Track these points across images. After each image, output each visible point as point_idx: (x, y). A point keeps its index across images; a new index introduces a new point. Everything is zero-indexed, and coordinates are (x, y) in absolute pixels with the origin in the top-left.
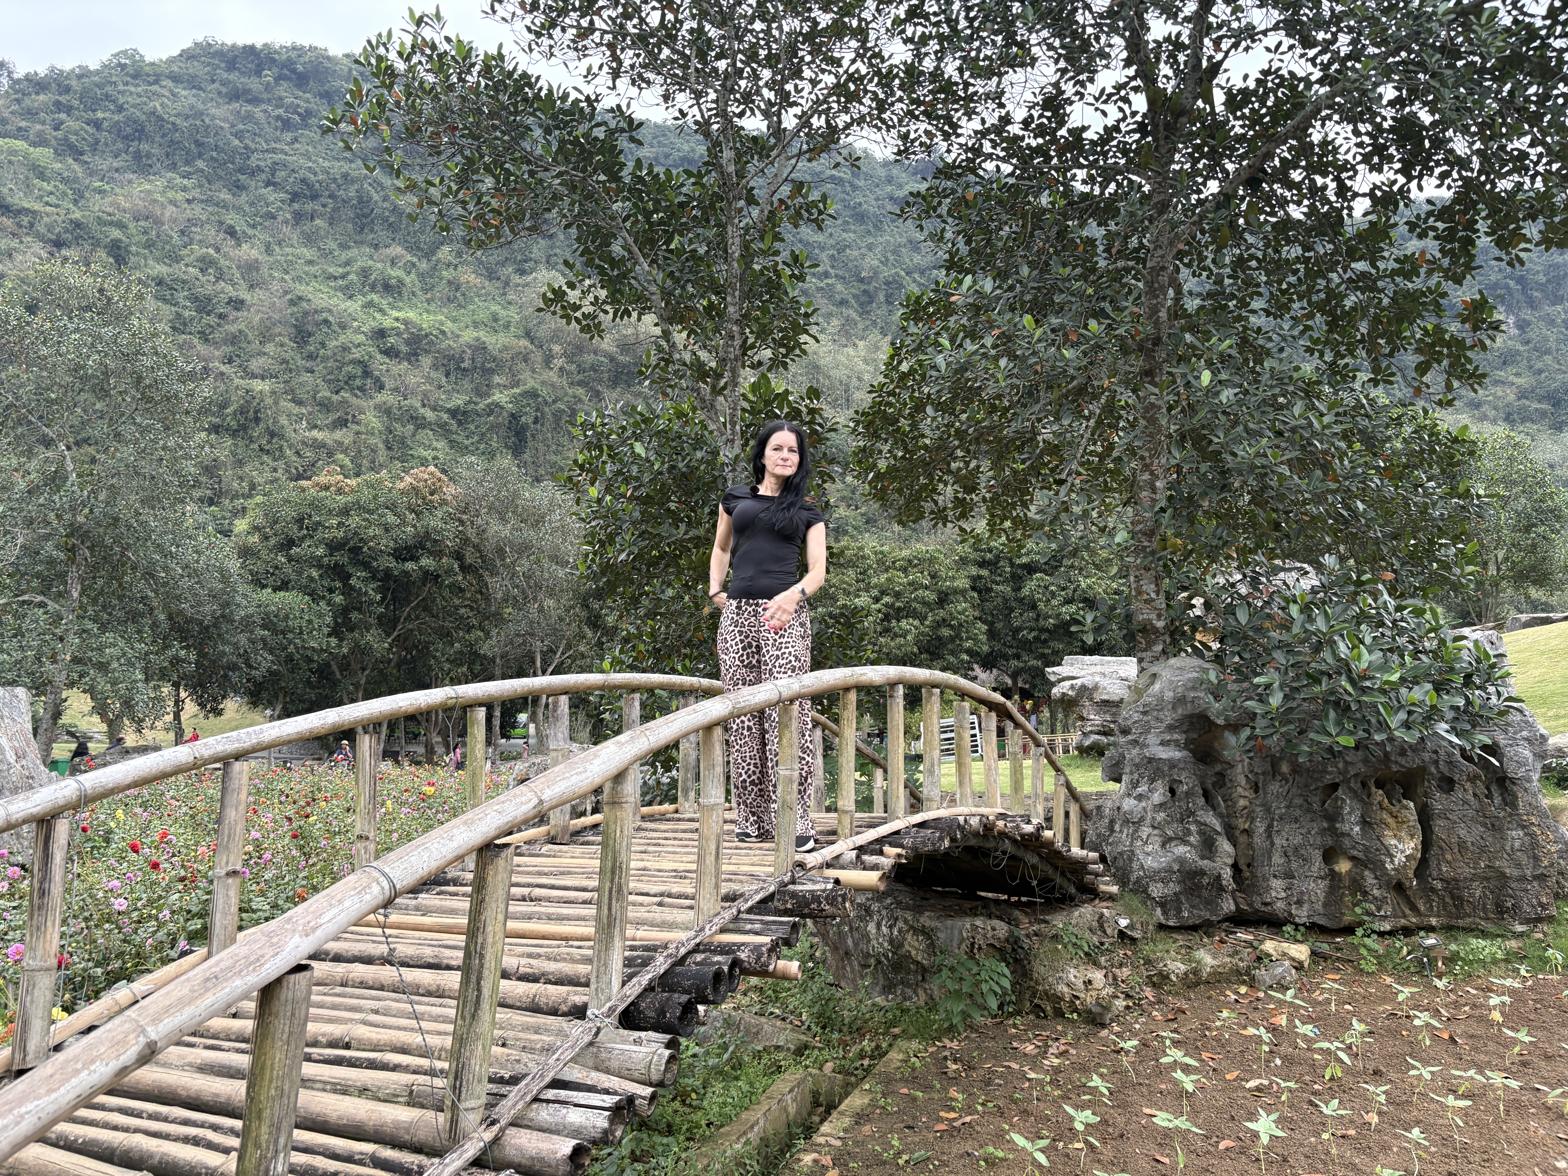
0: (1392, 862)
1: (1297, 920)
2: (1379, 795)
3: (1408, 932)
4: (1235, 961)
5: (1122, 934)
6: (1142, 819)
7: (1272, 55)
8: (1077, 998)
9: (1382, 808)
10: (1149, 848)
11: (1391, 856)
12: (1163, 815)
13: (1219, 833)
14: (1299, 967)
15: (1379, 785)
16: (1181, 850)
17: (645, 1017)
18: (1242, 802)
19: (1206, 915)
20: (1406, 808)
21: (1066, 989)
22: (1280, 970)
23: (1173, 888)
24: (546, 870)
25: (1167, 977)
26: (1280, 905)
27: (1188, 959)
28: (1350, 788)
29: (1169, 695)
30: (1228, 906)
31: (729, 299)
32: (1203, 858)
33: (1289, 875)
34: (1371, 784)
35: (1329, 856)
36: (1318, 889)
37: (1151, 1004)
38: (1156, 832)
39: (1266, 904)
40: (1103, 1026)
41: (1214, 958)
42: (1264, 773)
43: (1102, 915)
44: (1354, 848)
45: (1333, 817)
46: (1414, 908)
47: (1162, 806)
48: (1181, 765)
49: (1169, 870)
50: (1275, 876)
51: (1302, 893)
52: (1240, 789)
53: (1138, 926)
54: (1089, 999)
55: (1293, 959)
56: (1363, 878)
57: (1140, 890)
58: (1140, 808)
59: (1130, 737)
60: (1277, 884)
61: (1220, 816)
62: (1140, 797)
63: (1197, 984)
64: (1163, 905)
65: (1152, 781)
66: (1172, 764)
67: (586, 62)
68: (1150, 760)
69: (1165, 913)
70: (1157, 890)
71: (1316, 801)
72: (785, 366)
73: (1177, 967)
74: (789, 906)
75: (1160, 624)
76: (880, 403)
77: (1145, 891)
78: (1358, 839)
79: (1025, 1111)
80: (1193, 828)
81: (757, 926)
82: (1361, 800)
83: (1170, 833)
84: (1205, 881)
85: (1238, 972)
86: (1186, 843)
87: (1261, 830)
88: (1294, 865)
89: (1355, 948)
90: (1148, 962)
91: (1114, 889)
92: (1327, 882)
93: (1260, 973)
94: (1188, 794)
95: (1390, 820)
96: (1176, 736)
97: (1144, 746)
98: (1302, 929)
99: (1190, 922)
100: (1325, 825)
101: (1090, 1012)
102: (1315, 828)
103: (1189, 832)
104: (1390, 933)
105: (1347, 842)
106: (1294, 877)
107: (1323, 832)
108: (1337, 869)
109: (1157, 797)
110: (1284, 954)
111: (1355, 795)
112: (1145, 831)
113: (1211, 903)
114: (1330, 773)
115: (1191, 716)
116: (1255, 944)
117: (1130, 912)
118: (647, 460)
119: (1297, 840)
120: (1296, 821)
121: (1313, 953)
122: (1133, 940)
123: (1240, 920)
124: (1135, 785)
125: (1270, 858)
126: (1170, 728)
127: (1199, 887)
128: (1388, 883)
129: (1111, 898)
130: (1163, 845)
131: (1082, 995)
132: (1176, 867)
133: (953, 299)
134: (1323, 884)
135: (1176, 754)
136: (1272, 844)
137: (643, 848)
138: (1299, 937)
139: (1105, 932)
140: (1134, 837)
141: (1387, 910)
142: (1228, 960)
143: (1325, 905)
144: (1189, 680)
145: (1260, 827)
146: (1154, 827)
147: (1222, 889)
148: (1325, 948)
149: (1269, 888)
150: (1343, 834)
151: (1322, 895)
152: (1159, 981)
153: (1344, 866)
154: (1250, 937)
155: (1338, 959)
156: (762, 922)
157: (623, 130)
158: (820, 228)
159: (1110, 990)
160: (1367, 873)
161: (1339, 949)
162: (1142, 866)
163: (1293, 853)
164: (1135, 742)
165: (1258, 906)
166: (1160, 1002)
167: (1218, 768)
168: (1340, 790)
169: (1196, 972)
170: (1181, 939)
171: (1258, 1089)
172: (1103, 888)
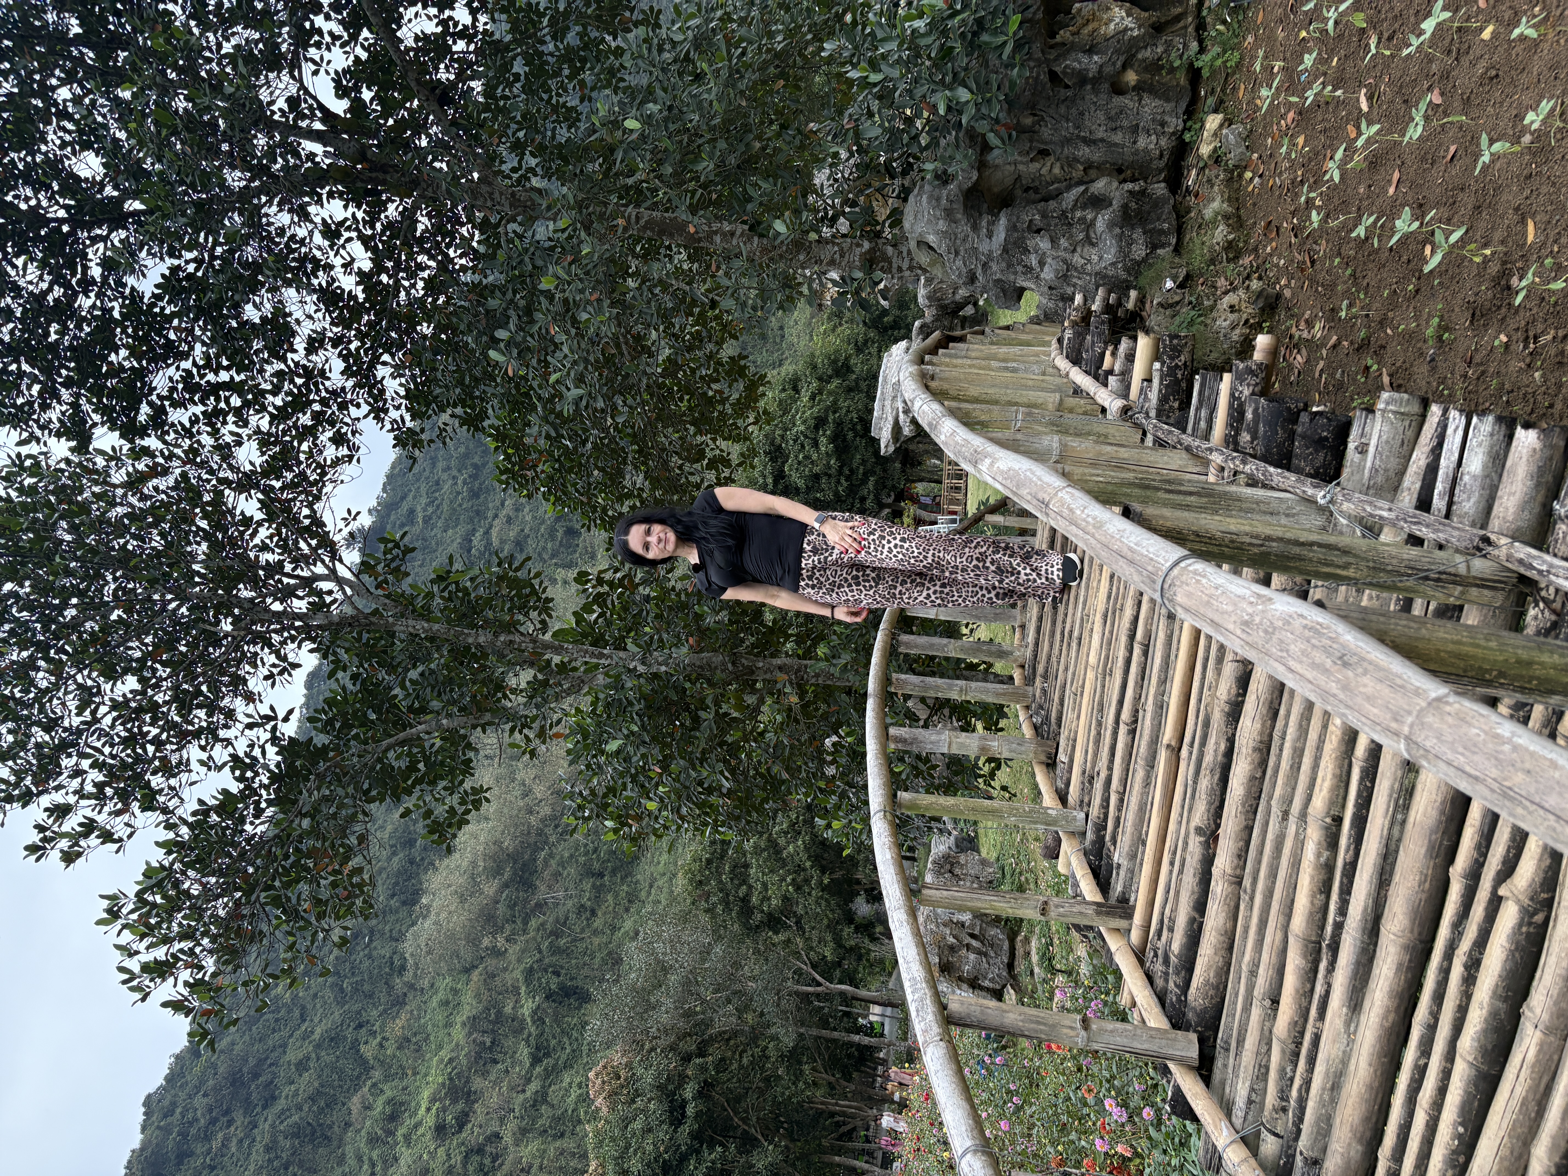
0: (1132, 29)
1: (1180, 128)
2: (1064, 35)
3: (1201, 27)
4: (1218, 182)
5: (1181, 286)
6: (1065, 261)
7: (322, 71)
8: (1247, 321)
9: (1078, 33)
10: (1095, 258)
11: (1126, 29)
12: (1062, 241)
13: (1086, 190)
14: (1228, 122)
15: (1053, 35)
16: (1101, 224)
17: (1324, 466)
18: (1057, 170)
19: (1168, 208)
20: (1080, 10)
21: (1237, 331)
22: (1231, 137)
23: (1138, 234)
24: (1093, 732)
25: (1230, 243)
26: (1163, 142)
27: (1214, 222)
28: (1056, 59)
29: (942, 225)
30: (1160, 189)
31: (470, 640)
32: (1111, 204)
33: (1135, 129)
34: (1053, 42)
35: (1118, 89)
36: (1151, 106)
37: (1257, 257)
38: (1079, 249)
39: (1161, 156)
40: (1279, 296)
41: (1213, 200)
42: (1031, 141)
43: (1160, 304)
44: (1114, 64)
45: (1082, 79)
46: (1178, 18)
47: (1054, 241)
48: (1014, 219)
49: (1120, 237)
50: (1135, 142)
51: (1153, 120)
52: (1044, 171)
53: (1174, 271)
54: (1249, 311)
55: (1221, 126)
56: (1144, 60)
57: (1136, 268)
58: (1054, 263)
59: (979, 271)
60: (1142, 142)
61: (1069, 188)
62: (1042, 264)
63: (1239, 217)
64: (1154, 247)
65: (1026, 251)
66: (1012, 228)
67: (195, 766)
68: (1005, 250)
69: (1163, 246)
70: (1139, 251)
71: (1063, 93)
72: (549, 600)
73: (1221, 233)
74: (1176, 405)
75: (866, 245)
76: (602, 519)
77: (1138, 264)
78: (1105, 58)
79: (1381, 323)
80: (1078, 214)
81: (1203, 413)
82: (1068, 51)
83: (1081, 236)
84: (1133, 205)
85: (1229, 181)
86: (1092, 223)
87: (1087, 150)
88: (1125, 123)
89: (1214, 72)
90: (1212, 261)
91: (1133, 294)
92: (1145, 95)
93: (1232, 159)
94: (1044, 216)
95: (1090, 27)
96: (984, 223)
97: (989, 256)
98: (1189, 124)
99: (1174, 223)
100: (1089, 87)
101: (1262, 310)
102: (1090, 97)
103: (1082, 220)
104: (1201, 42)
105: (1108, 69)
106: (1137, 125)
107: (1096, 91)
108: (1133, 83)
109: (1044, 244)
110: (1215, 134)
111: (1063, 56)
112: (1077, 260)
113: (1157, 204)
114: (1038, 74)
115: (965, 206)
116: (1201, 164)
117: (1161, 280)
118: (627, 737)
119: (1101, 116)
120: (1082, 114)
121: (1216, 111)
122: (1188, 277)
123: (1175, 180)
124: (1029, 269)
125: (1116, 145)
126: (975, 228)
127: (1139, 212)
128: (1152, 37)
129: (1141, 300)
130: (1093, 245)
131: (1245, 316)
132: (1117, 230)
133: (510, 373)
134: (1146, 100)
135: (1003, 221)
136: (1102, 140)
137: (1074, 645)
138: (1198, 126)
139: (1177, 303)
140: (1082, 271)
141: (1178, 41)
142: (1216, 188)
143: (1168, 100)
144: (929, 203)
145: (1084, 152)
146: (1074, 251)
147: (1143, 192)
148: (1211, 101)
149: (1146, 151)
150: (1100, 72)
151: (1157, 102)
152: (1233, 251)
153: (1131, 77)
154: (1194, 172)
155: (1223, 90)
156: (1198, 409)
157: (274, 729)
158: (413, 549)
159: (1241, 292)
160: (1140, 56)
161: (1213, 92)
162: (1113, 264)
163: (1113, 121)
164: (985, 266)
165: (1162, 164)
166: (1256, 249)
167: (1018, 192)
168: (1058, 69)
169: (1226, 217)
170: (1191, 235)
171: (1370, 98)
172: (1130, 305)
